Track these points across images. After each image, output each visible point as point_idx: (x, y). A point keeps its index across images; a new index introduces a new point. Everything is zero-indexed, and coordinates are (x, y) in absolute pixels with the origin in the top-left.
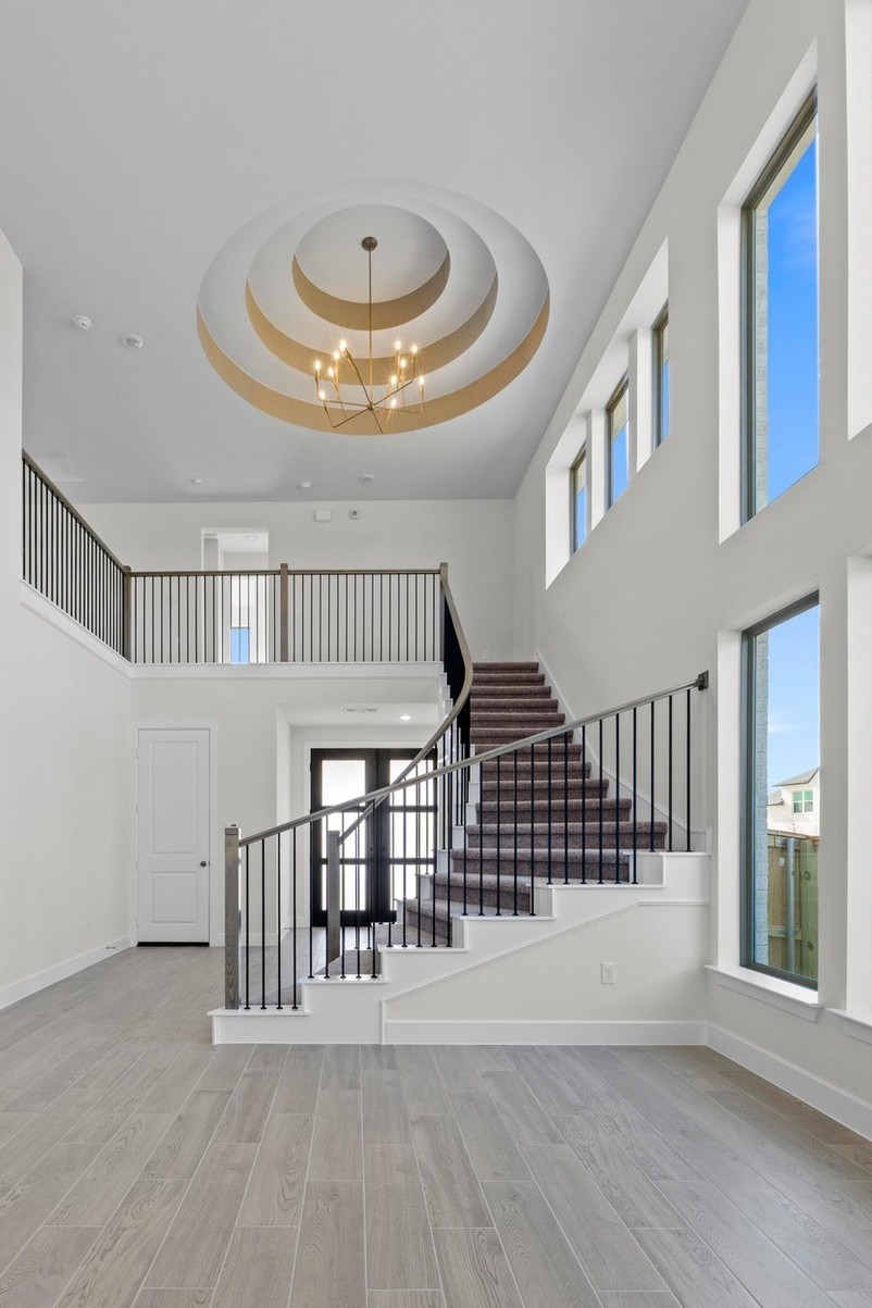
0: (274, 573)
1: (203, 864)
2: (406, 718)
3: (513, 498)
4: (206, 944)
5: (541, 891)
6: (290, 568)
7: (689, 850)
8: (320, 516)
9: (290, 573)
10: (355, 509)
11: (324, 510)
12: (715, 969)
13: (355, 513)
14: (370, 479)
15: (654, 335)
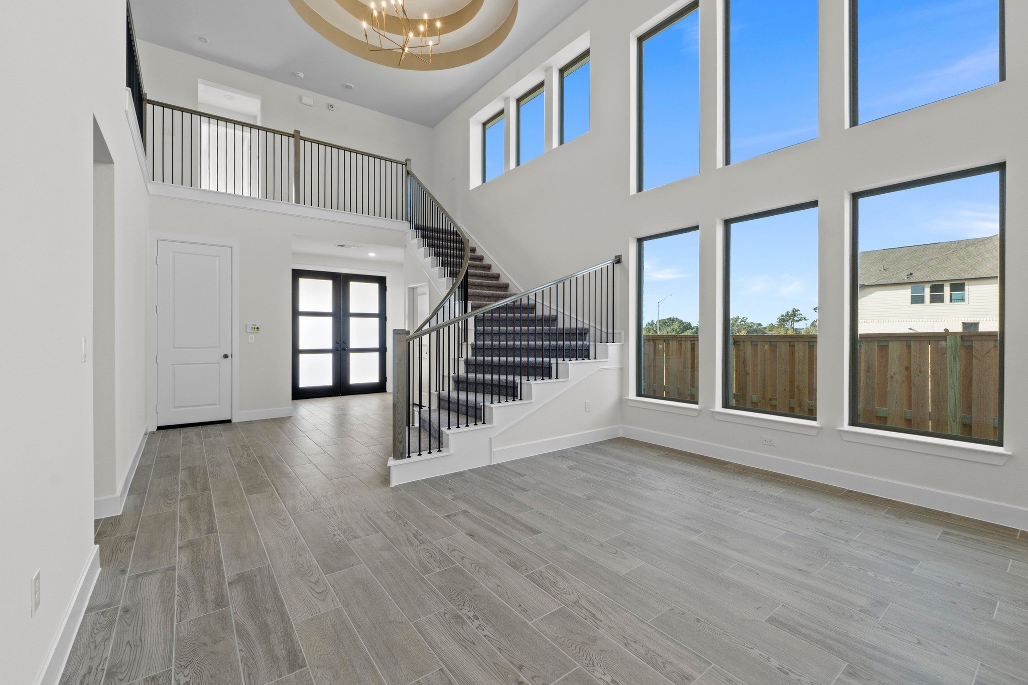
0: (289, 135)
1: (226, 356)
2: (372, 255)
3: (433, 127)
4: (229, 421)
5: (561, 365)
6: (302, 135)
7: (613, 342)
8: (305, 100)
9: (302, 138)
10: (332, 104)
11: (309, 98)
12: (627, 398)
13: (332, 106)
14: (351, 87)
15: (559, 73)
